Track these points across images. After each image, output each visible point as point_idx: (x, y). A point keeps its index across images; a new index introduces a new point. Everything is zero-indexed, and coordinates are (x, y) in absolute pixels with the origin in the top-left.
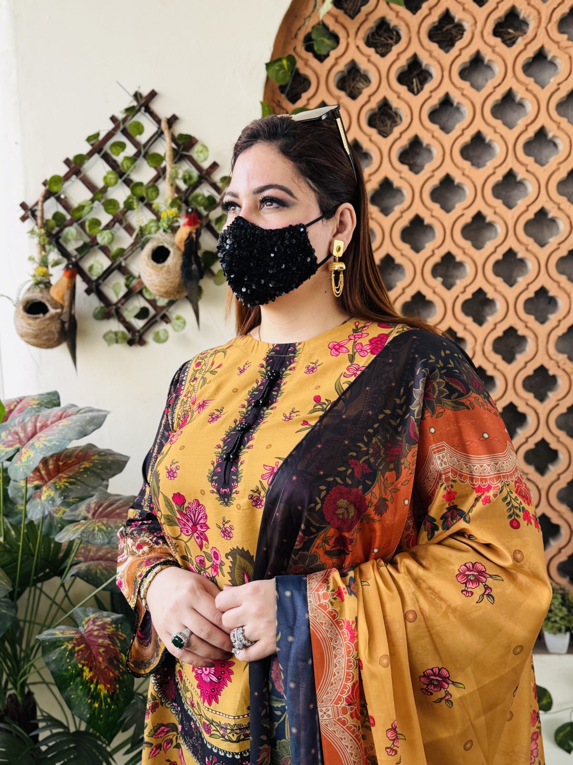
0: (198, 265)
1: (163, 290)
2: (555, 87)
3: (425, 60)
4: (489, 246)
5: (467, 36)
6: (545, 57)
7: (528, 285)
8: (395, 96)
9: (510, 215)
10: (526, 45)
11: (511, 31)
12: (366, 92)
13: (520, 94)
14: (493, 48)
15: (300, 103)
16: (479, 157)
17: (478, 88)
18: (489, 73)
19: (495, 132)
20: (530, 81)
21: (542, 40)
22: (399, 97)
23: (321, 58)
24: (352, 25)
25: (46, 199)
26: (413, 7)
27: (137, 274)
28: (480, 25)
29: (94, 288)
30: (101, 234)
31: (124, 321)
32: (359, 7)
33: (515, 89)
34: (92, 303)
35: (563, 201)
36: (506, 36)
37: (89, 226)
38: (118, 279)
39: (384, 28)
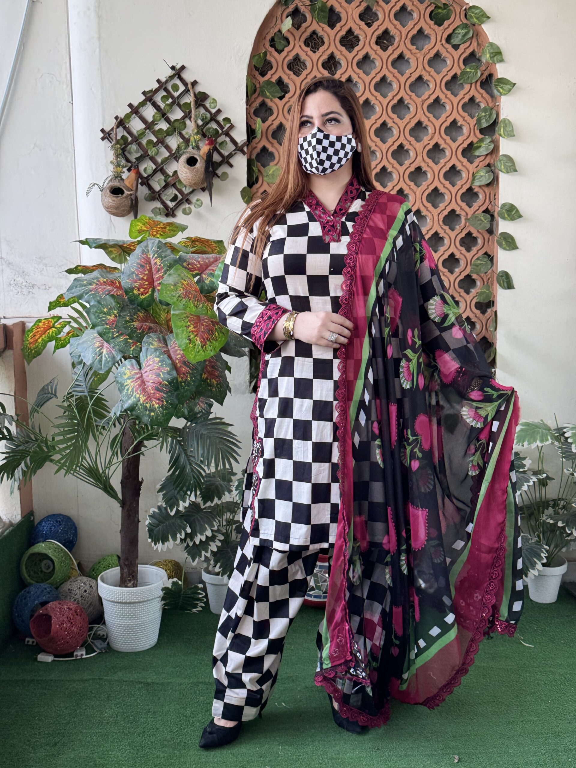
0: (213, 168)
1: (193, 182)
2: (409, 75)
3: (338, 56)
5: (361, 43)
6: (404, 58)
7: (394, 187)
9: (384, 147)
10: (394, 51)
11: (385, 42)
12: (305, 73)
13: (390, 78)
14: (375, 51)
15: (267, 77)
17: (367, 74)
18: (373, 65)
19: (376, 99)
20: (395, 71)
21: (402, 48)
23: (280, 52)
24: (297, 34)
25: (118, 127)
26: (332, 25)
27: (171, 174)
28: (368, 38)
29: (146, 182)
30: (151, 149)
31: (163, 203)
32: (301, 24)
33: (387, 75)
34: (143, 191)
35: (412, 140)
36: (382, 45)
37: (147, 144)
38: (160, 177)
39: (315, 36)
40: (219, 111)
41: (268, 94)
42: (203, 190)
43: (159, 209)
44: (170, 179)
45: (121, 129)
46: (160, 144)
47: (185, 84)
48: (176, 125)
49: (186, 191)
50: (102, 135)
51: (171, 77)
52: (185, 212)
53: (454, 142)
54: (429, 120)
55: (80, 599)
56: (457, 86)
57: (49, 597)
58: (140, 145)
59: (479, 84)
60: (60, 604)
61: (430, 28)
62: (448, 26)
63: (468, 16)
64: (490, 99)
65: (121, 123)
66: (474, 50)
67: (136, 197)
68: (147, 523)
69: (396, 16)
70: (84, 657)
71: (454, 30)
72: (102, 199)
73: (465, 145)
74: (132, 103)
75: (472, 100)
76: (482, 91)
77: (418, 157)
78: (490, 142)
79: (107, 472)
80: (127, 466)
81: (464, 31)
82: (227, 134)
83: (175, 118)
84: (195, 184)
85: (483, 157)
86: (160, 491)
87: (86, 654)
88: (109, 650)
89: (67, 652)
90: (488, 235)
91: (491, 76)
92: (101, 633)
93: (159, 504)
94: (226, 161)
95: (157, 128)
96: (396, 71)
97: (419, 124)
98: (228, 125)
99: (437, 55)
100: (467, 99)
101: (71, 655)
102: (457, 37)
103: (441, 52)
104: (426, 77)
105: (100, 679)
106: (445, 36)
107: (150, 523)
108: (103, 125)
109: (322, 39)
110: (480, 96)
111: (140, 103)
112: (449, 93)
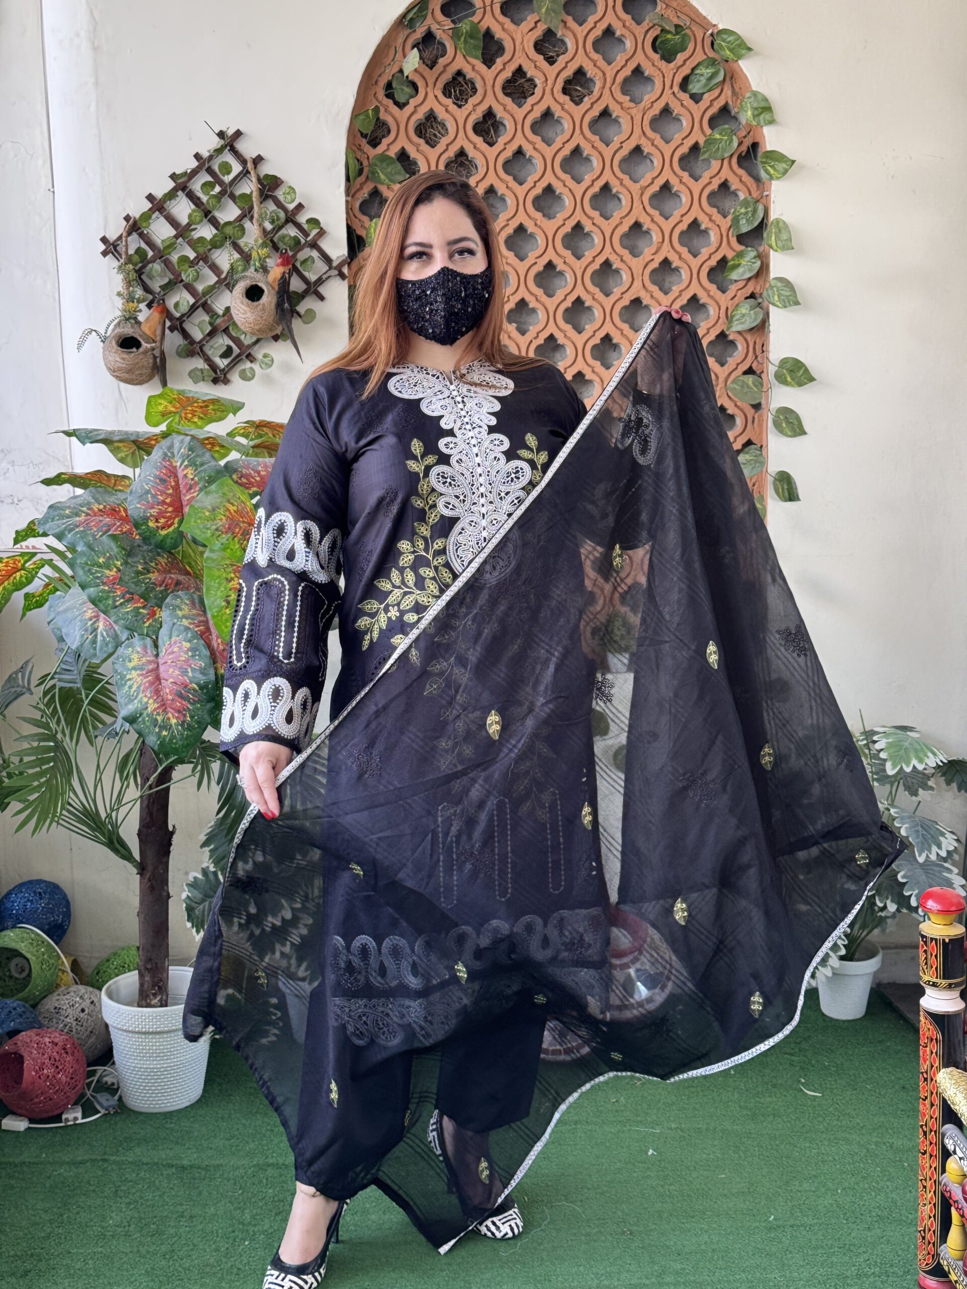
0: (290, 305)
1: (256, 327)
2: (619, 145)
3: (499, 113)
4: (560, 295)
5: (538, 91)
6: (610, 116)
7: (595, 332)
8: (472, 146)
9: (579, 265)
10: (592, 104)
11: (579, 88)
12: (444, 141)
13: (587, 150)
14: (562, 105)
15: (380, 149)
16: (550, 208)
17: (548, 142)
18: (558, 128)
19: (565, 185)
21: (606, 100)
22: (475, 147)
23: (401, 106)
24: (431, 75)
25: (129, 234)
26: (489, 61)
27: (221, 312)
28: (550, 82)
29: (179, 325)
30: (186, 271)
31: (208, 360)
32: (437, 58)
33: (582, 145)
34: (174, 340)
35: (625, 253)
36: (575, 94)
37: (178, 263)
38: (202, 317)
39: (460, 79)
40: (300, 207)
41: (382, 177)
42: (276, 338)
43: (202, 371)
44: (219, 321)
45: (135, 236)
46: (201, 263)
47: (244, 162)
48: (229, 230)
49: (247, 340)
50: (102, 247)
51: (219, 151)
52: (244, 377)
53: (695, 256)
54: (652, 220)
55: (74, 1023)
56: (700, 163)
57: (21, 1023)
58: (167, 263)
59: (734, 160)
60: (38, 1035)
61: (653, 65)
62: (684, 62)
63: (715, 46)
64: (754, 185)
65: (135, 226)
66: (727, 104)
67: (162, 353)
68: (184, 896)
69: (597, 45)
70: (80, 1121)
71: (693, 69)
72: (104, 355)
73: (713, 262)
74: (153, 193)
75: (724, 185)
76: (741, 172)
77: (635, 282)
78: (755, 257)
79: (114, 814)
80: (148, 806)
81: (710, 71)
82: (314, 245)
83: (226, 220)
84: (259, 331)
85: (744, 283)
86: (204, 845)
87: (83, 1118)
88: (122, 1108)
89: (50, 1114)
90: (753, 411)
91: (755, 146)
92: (109, 1080)
93: (204, 865)
94: (313, 289)
95: (196, 235)
96: (597, 138)
97: (637, 226)
98: (314, 232)
99: (666, 111)
100: (715, 185)
101: (58, 1118)
102: (698, 81)
103: (672, 105)
104: (647, 148)
105: (104, 1160)
106: (678, 79)
107: (188, 897)
108: (105, 230)
109: (473, 83)
110: (737, 178)
111: (166, 195)
112: (685, 175)
